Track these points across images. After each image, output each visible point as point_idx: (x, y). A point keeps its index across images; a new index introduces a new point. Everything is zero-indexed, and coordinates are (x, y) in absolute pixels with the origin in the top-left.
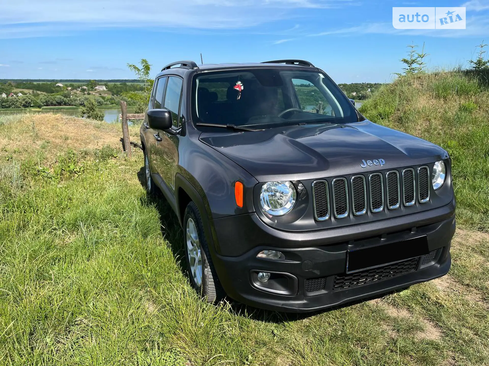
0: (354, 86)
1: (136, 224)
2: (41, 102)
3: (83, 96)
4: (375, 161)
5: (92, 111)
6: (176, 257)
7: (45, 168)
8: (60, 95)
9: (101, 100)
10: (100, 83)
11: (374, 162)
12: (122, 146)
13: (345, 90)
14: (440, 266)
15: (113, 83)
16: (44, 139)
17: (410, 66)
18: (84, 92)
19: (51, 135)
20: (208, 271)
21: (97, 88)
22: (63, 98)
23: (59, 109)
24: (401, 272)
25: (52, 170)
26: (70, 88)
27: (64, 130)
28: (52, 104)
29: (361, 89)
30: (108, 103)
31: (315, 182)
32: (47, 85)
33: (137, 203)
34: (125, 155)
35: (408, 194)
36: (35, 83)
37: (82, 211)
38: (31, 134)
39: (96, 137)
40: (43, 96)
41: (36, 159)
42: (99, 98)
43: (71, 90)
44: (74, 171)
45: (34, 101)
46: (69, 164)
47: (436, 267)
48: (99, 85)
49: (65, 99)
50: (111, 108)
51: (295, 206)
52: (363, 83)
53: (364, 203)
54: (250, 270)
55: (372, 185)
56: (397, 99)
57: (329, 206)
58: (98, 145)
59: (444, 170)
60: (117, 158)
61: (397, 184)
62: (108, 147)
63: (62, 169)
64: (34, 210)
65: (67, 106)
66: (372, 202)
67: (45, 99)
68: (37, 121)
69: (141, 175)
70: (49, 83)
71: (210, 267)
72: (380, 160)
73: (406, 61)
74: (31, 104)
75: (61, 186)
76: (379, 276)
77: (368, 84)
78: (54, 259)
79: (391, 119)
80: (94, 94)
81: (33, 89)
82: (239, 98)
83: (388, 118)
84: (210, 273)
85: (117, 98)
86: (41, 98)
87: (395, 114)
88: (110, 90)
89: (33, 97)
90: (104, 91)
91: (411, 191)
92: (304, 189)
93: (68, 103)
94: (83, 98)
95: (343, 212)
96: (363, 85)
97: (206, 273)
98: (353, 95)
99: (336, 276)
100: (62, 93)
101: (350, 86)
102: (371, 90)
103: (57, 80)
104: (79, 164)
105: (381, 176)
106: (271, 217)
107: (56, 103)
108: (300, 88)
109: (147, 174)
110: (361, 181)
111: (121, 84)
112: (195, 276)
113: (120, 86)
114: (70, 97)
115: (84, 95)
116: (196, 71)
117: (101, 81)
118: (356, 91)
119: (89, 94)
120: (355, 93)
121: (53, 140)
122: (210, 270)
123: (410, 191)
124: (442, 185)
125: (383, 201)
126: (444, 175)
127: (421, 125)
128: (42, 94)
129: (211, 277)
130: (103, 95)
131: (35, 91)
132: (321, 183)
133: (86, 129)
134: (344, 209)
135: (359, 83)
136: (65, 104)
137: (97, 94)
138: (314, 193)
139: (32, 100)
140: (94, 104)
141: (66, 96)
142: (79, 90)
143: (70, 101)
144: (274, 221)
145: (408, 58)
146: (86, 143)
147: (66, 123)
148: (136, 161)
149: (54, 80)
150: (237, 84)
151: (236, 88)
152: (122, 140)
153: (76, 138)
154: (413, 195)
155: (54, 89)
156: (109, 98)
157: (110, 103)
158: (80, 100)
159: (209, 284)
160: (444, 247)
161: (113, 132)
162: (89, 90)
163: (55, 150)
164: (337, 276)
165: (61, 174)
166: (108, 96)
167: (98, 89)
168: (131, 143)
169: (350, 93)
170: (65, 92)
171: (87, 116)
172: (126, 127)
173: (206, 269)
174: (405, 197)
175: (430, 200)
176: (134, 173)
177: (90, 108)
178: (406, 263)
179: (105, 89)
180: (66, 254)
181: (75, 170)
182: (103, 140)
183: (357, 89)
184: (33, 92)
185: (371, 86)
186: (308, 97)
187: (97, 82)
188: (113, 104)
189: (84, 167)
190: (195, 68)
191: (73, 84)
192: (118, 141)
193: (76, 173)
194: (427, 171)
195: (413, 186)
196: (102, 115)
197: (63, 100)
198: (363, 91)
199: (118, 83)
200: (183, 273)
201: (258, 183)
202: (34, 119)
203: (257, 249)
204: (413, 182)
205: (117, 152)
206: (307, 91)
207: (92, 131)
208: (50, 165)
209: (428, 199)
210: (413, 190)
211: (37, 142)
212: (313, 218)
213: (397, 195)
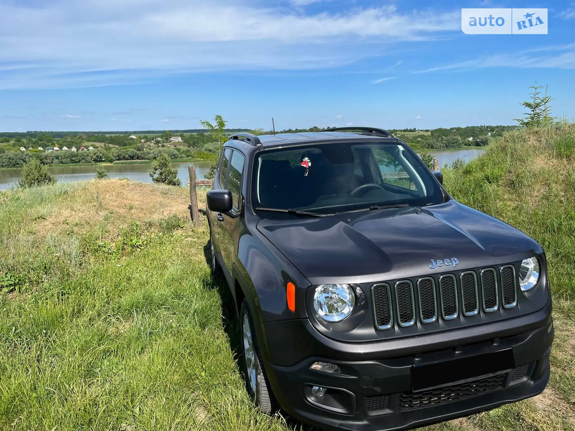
0: (469, 130)
1: (195, 312)
2: (113, 156)
3: (157, 149)
4: (447, 261)
5: (165, 168)
6: (234, 354)
7: (107, 243)
8: (133, 148)
9: (176, 152)
10: (175, 134)
11: (445, 262)
12: (190, 214)
13: (458, 135)
14: (533, 383)
15: (190, 134)
16: (108, 209)
17: (533, 111)
18: (158, 144)
19: (115, 204)
20: (261, 377)
21: (172, 139)
22: (136, 151)
23: (131, 164)
24: (484, 390)
25: (114, 244)
26: (143, 141)
27: (129, 198)
28: (124, 158)
29: (479, 133)
30: (184, 155)
31: (375, 285)
32: (120, 137)
33: (198, 286)
34: (193, 225)
35: (490, 298)
36: (107, 136)
37: (139, 295)
38: (95, 203)
39: (162, 205)
40: (115, 149)
41: (98, 232)
42: (174, 150)
43: (145, 142)
44: (136, 245)
45: (105, 155)
46: (132, 238)
47: (530, 384)
48: (174, 136)
49: (138, 152)
50: (186, 161)
51: (354, 312)
52: (481, 126)
53: (434, 309)
54: (303, 382)
55: (443, 288)
56: (509, 159)
57: (391, 313)
58: (163, 215)
59: (538, 267)
60: (184, 228)
61: (474, 287)
62: (175, 216)
63: (124, 243)
64: (91, 292)
65: (140, 160)
66: (444, 308)
67: (117, 153)
68: (102, 188)
69: (207, 250)
70: (122, 135)
71: (263, 374)
72: (452, 259)
73: (528, 105)
74: (102, 158)
75: (120, 265)
76: (455, 395)
77: (488, 127)
78: (105, 352)
79: (500, 182)
80: (168, 145)
81: (105, 142)
82: (307, 175)
83: (497, 182)
84: (263, 381)
85: (193, 150)
86: (113, 152)
87: (506, 177)
88: (186, 141)
89: (104, 151)
90: (179, 142)
91: (493, 295)
92: (363, 293)
93: (141, 157)
94: (157, 150)
95: (409, 320)
96: (481, 129)
97: (259, 380)
98: (469, 141)
99: (402, 394)
100: (135, 145)
101: (465, 130)
102: (491, 134)
103: (130, 132)
104: (142, 237)
105: (454, 277)
106: (326, 323)
107: (128, 157)
108: (403, 133)
109: (213, 250)
110: (429, 284)
111: (197, 135)
112: (251, 381)
113: (197, 136)
114: (143, 151)
115: (158, 147)
116: (259, 148)
117: (177, 131)
118: (472, 136)
119: (163, 146)
120: (472, 138)
121: (118, 209)
122: (263, 377)
123: (491, 294)
124: (536, 285)
125: (457, 307)
126: (537, 274)
127: (539, 190)
128: (114, 147)
129: (265, 385)
130: (178, 147)
131: (107, 145)
132: (382, 287)
133: (153, 196)
134: (410, 316)
135: (476, 126)
136: (138, 158)
137: (172, 146)
138: (373, 298)
139: (103, 154)
140: (167, 159)
141: (139, 150)
142: (153, 142)
143: (143, 155)
144: (329, 329)
145: (531, 102)
146: (151, 213)
147: (133, 190)
148: (204, 232)
149: (127, 132)
150: (304, 160)
151: (303, 165)
152: (190, 208)
153: (141, 207)
154: (496, 299)
155: (127, 142)
156: (185, 150)
157: (185, 156)
158: (153, 153)
159: (263, 393)
160: (538, 361)
161: (181, 198)
162: (163, 142)
163: (118, 221)
164: (404, 394)
165: (122, 249)
166: (184, 148)
167: (173, 141)
168: (200, 211)
169: (465, 138)
170: (139, 145)
171: (159, 172)
172: (194, 194)
173: (259, 376)
174: (485, 301)
175: (517, 305)
176: (200, 247)
177: (162, 164)
178: (490, 380)
179: (180, 140)
180: (118, 346)
181: (138, 244)
182: (169, 208)
183: (474, 133)
184: (105, 145)
185: (492, 129)
186: (413, 144)
187: (172, 133)
188: (188, 156)
189: (147, 241)
190: (258, 145)
191: (147, 136)
192: (186, 209)
193: (139, 248)
194: (512, 270)
195: (495, 289)
196: (175, 171)
197: (136, 153)
198: (481, 135)
199: (196, 134)
200: (240, 374)
201: (310, 286)
202: (100, 185)
203: (312, 359)
204: (494, 284)
205: (184, 222)
206: (413, 137)
207: (159, 198)
208: (112, 239)
209: (514, 304)
210: (495, 294)
211: (100, 213)
212: (373, 326)
213: (475, 300)
